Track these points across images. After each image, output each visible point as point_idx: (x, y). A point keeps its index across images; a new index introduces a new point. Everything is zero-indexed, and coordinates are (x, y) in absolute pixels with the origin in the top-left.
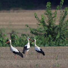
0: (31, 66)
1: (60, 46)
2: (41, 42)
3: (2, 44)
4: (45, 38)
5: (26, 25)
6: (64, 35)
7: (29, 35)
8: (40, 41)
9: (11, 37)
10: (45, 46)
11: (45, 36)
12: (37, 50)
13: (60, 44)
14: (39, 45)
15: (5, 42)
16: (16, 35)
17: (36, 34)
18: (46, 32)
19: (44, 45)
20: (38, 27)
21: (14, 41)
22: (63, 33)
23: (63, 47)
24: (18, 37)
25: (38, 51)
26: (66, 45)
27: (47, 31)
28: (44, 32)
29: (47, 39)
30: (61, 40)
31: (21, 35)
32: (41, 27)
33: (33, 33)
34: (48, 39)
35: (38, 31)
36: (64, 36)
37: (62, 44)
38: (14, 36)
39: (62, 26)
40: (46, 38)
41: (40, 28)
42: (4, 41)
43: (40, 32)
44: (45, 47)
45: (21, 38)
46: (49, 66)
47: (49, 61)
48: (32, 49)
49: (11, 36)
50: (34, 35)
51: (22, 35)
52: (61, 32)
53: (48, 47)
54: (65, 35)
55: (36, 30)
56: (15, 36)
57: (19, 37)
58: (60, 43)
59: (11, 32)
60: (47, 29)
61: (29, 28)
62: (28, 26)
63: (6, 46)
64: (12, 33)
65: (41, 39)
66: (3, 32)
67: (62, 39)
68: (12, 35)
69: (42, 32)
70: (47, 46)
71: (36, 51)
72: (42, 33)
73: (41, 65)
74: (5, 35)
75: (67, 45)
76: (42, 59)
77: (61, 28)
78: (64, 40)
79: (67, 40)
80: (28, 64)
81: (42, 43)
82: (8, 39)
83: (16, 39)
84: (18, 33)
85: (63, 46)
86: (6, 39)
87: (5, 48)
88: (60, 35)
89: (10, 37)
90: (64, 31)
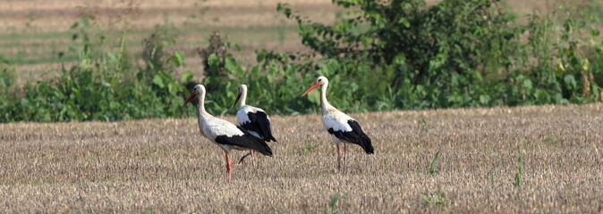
0: (304, 207)
1: (451, 104)
2: (355, 87)
3: (163, 101)
4: (373, 67)
5: (279, 8)
6: (466, 53)
7: (293, 58)
8: (349, 87)
9: (207, 66)
10: (375, 110)
11: (377, 60)
12: (336, 129)
13: (451, 99)
14: (346, 103)
15: (178, 94)
16: (233, 60)
17: (329, 50)
18: (377, 41)
19: (372, 104)
20: (338, 15)
21: (223, 90)
22: (465, 42)
23: (463, 111)
24: (239, 70)
25: (341, 135)
26: (478, 99)
27: (381, 34)
28: (369, 41)
29: (384, 73)
30: (455, 78)
31: (255, 56)
32: (352, 16)
33: (316, 49)
34: (391, 73)
35: (339, 37)
36: (471, 56)
37: (459, 98)
38: (222, 65)
39: (457, 9)
40: (379, 69)
41: (351, 21)
42: (170, 87)
43: (351, 38)
44: (378, 114)
45: (255, 70)
46: (395, 207)
47: (396, 179)
48: (310, 125)
49: (206, 62)
50: (319, 56)
51: (259, 59)
52: (455, 37)
53: (388, 115)
54: (475, 54)
55: (327, 30)
56: (227, 61)
57: (244, 69)
58: (451, 92)
59: (206, 46)
60: (382, 26)
61: (292, 21)
62: (288, 14)
63: (181, 112)
64: (212, 49)
65: (355, 75)
66: (165, 43)
67: (460, 71)
68: (212, 57)
69: (358, 39)
70: (384, 109)
71: (331, 131)
72: (361, 47)
73: (356, 200)
74: (175, 58)
75: (483, 99)
76: (359, 170)
77: (453, 16)
78: (471, 79)
79: (484, 74)
80: (293, 195)
81: (358, 96)
82: (195, 79)
83: (231, 77)
84: (238, 48)
85: (466, 105)
86: (184, 78)
87: (177, 122)
88: (450, 53)
89: (202, 68)
90: (466, 35)
